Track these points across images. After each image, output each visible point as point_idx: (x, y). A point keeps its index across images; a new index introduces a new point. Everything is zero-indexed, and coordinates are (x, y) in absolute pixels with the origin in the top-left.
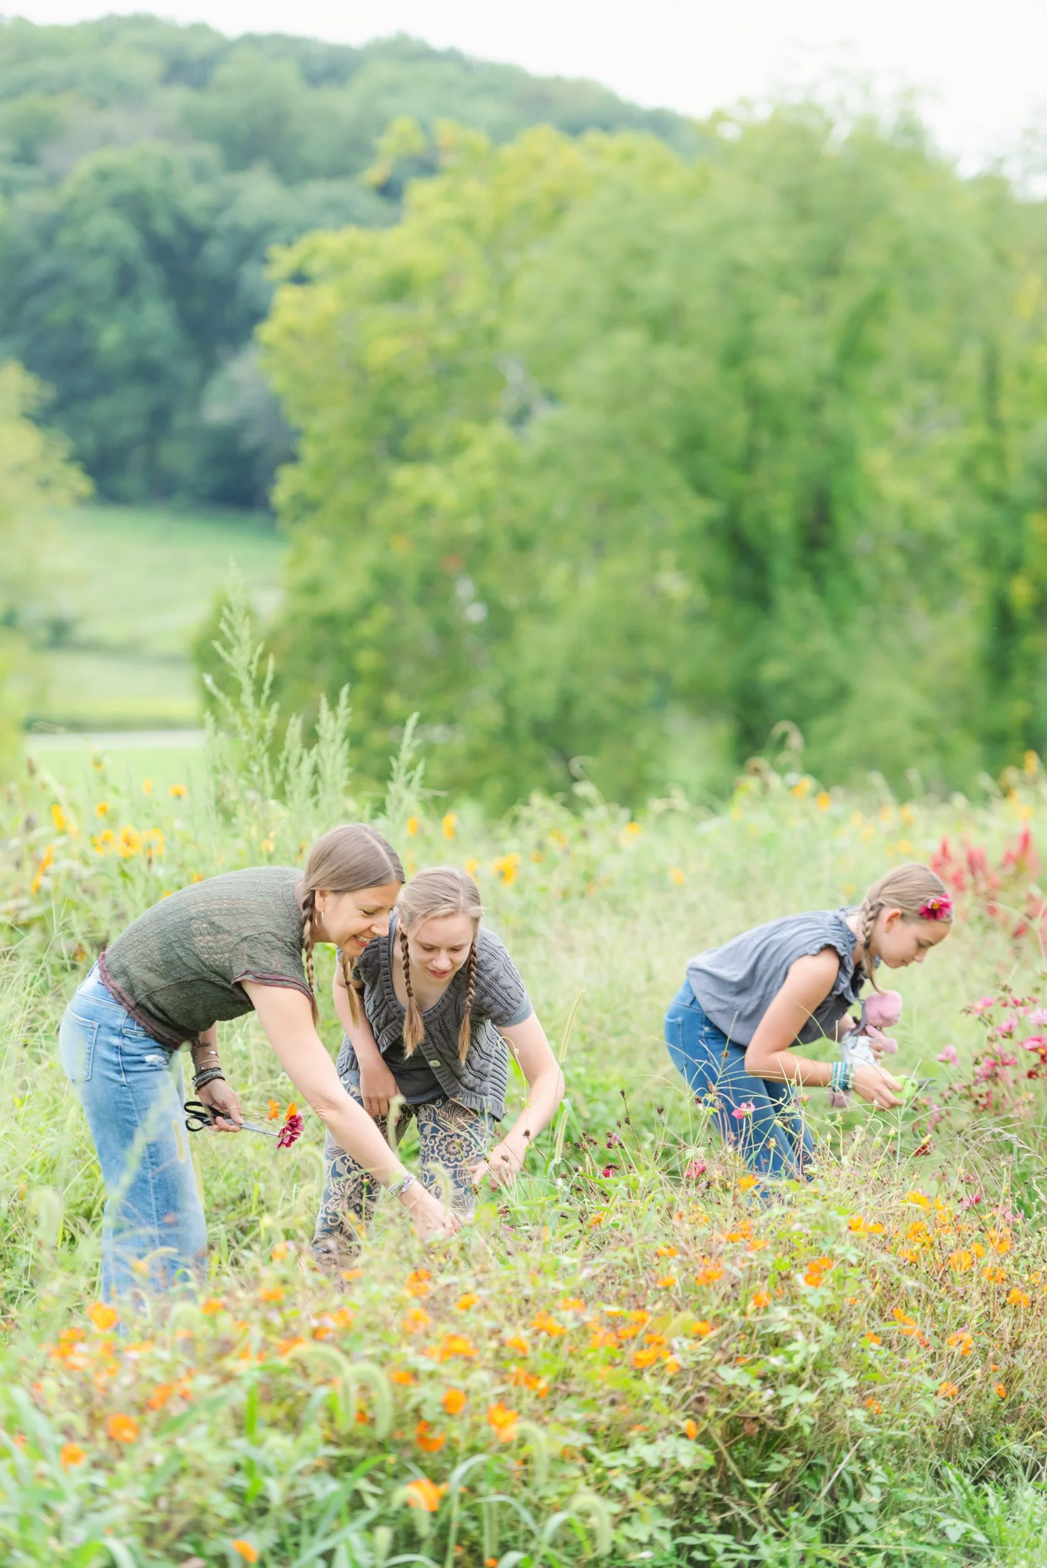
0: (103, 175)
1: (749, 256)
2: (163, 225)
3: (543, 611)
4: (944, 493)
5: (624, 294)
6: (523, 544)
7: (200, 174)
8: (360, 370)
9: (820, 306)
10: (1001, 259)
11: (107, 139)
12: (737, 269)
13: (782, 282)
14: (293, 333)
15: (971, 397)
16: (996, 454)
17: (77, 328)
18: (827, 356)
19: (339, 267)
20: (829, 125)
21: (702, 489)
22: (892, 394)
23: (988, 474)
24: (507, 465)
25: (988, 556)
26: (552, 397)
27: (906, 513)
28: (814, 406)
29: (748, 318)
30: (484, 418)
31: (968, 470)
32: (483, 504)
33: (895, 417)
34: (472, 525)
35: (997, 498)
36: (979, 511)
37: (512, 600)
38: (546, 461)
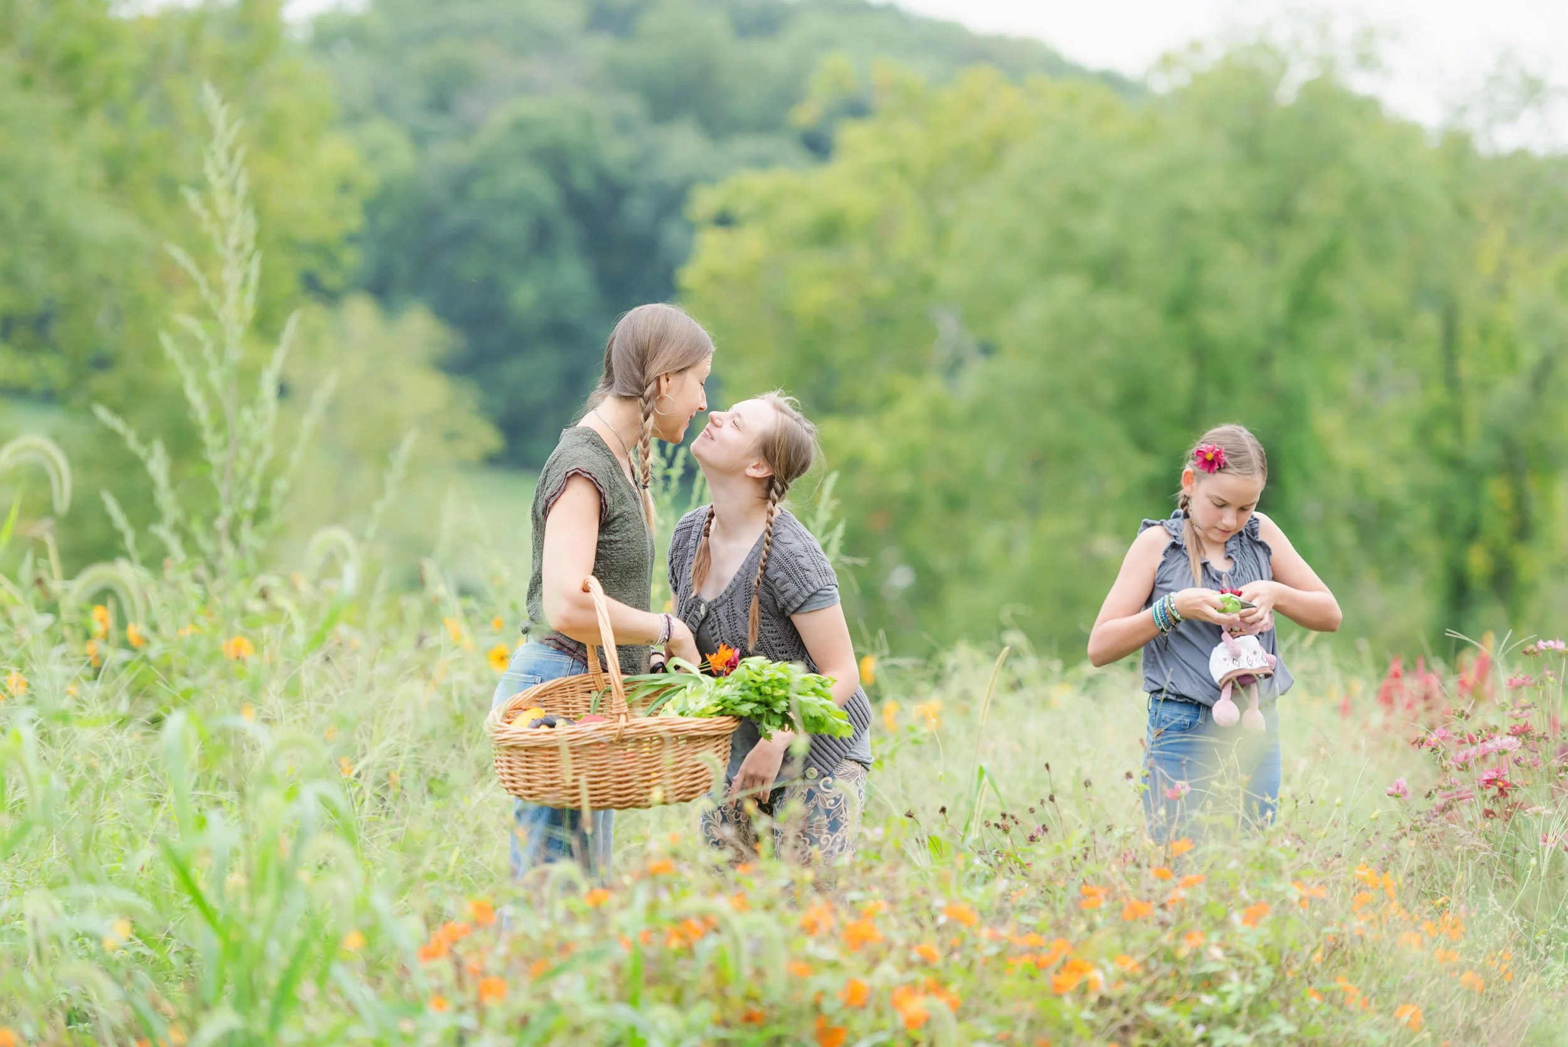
0: (521, 126)
1: (1197, 201)
2: (582, 180)
3: (971, 573)
4: (1399, 460)
5: (1064, 238)
6: (955, 503)
7: (623, 126)
8: (785, 317)
9: (1272, 255)
10: (1463, 211)
11: (525, 88)
12: (1183, 215)
13: (1231, 228)
14: (716, 278)
15: (1429, 354)
16: (1455, 418)
17: (490, 285)
18: (1279, 307)
19: (765, 210)
20: (1283, 67)
21: (1144, 443)
22: (1345, 350)
23: (1445, 438)
24: (939, 419)
25: (1443, 523)
26: (987, 349)
27: (1358, 478)
28: (1263, 360)
29: (1195, 265)
30: (916, 369)
31: (1424, 433)
32: (913, 460)
33: (1348, 378)
34: (902, 483)
35: (1454, 462)
36: (1435, 476)
37: (942, 562)
38: (977, 415)
